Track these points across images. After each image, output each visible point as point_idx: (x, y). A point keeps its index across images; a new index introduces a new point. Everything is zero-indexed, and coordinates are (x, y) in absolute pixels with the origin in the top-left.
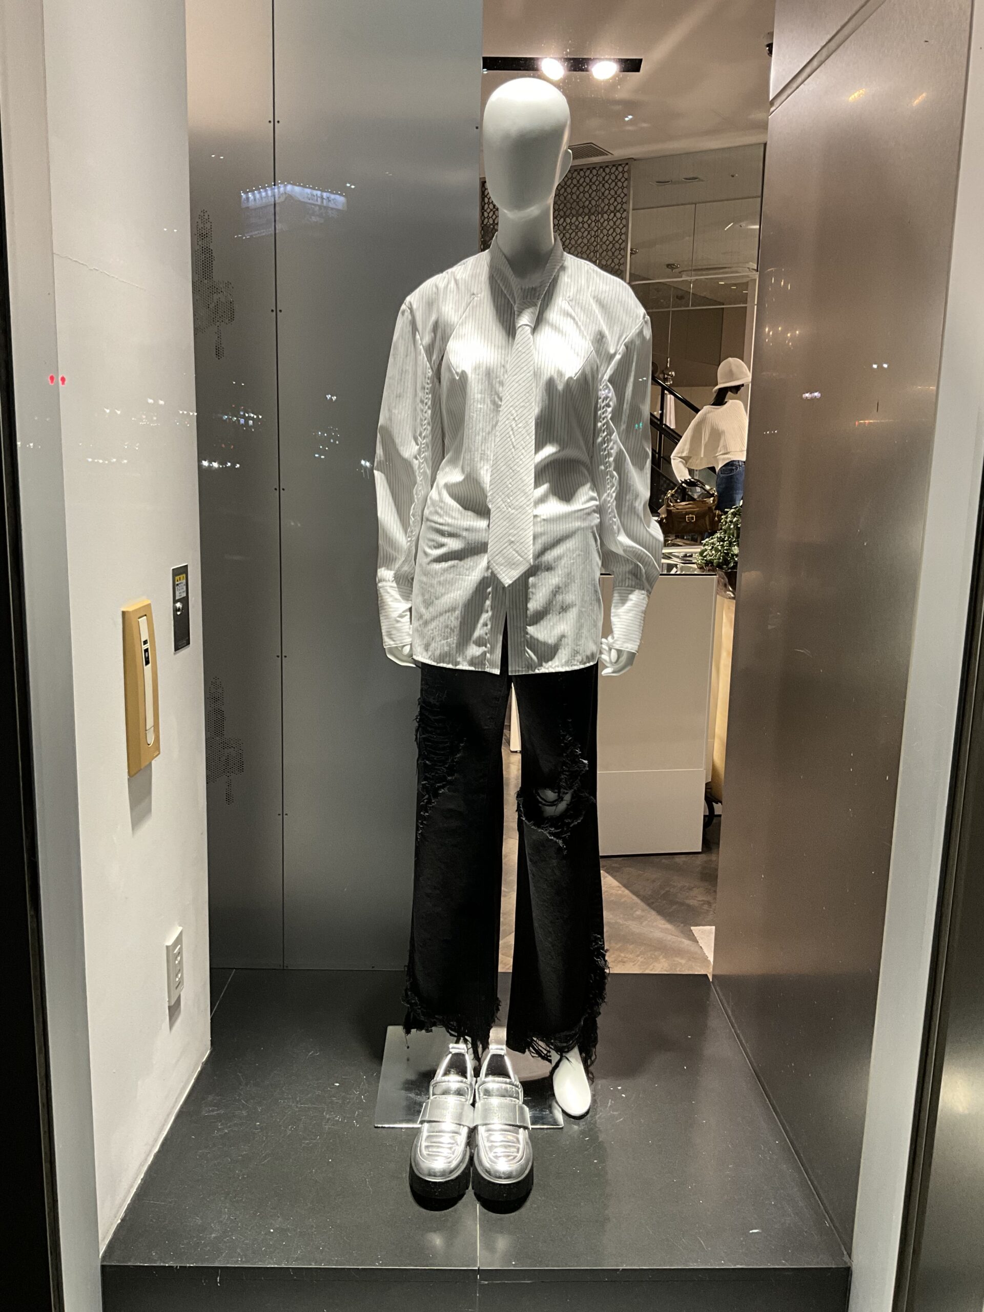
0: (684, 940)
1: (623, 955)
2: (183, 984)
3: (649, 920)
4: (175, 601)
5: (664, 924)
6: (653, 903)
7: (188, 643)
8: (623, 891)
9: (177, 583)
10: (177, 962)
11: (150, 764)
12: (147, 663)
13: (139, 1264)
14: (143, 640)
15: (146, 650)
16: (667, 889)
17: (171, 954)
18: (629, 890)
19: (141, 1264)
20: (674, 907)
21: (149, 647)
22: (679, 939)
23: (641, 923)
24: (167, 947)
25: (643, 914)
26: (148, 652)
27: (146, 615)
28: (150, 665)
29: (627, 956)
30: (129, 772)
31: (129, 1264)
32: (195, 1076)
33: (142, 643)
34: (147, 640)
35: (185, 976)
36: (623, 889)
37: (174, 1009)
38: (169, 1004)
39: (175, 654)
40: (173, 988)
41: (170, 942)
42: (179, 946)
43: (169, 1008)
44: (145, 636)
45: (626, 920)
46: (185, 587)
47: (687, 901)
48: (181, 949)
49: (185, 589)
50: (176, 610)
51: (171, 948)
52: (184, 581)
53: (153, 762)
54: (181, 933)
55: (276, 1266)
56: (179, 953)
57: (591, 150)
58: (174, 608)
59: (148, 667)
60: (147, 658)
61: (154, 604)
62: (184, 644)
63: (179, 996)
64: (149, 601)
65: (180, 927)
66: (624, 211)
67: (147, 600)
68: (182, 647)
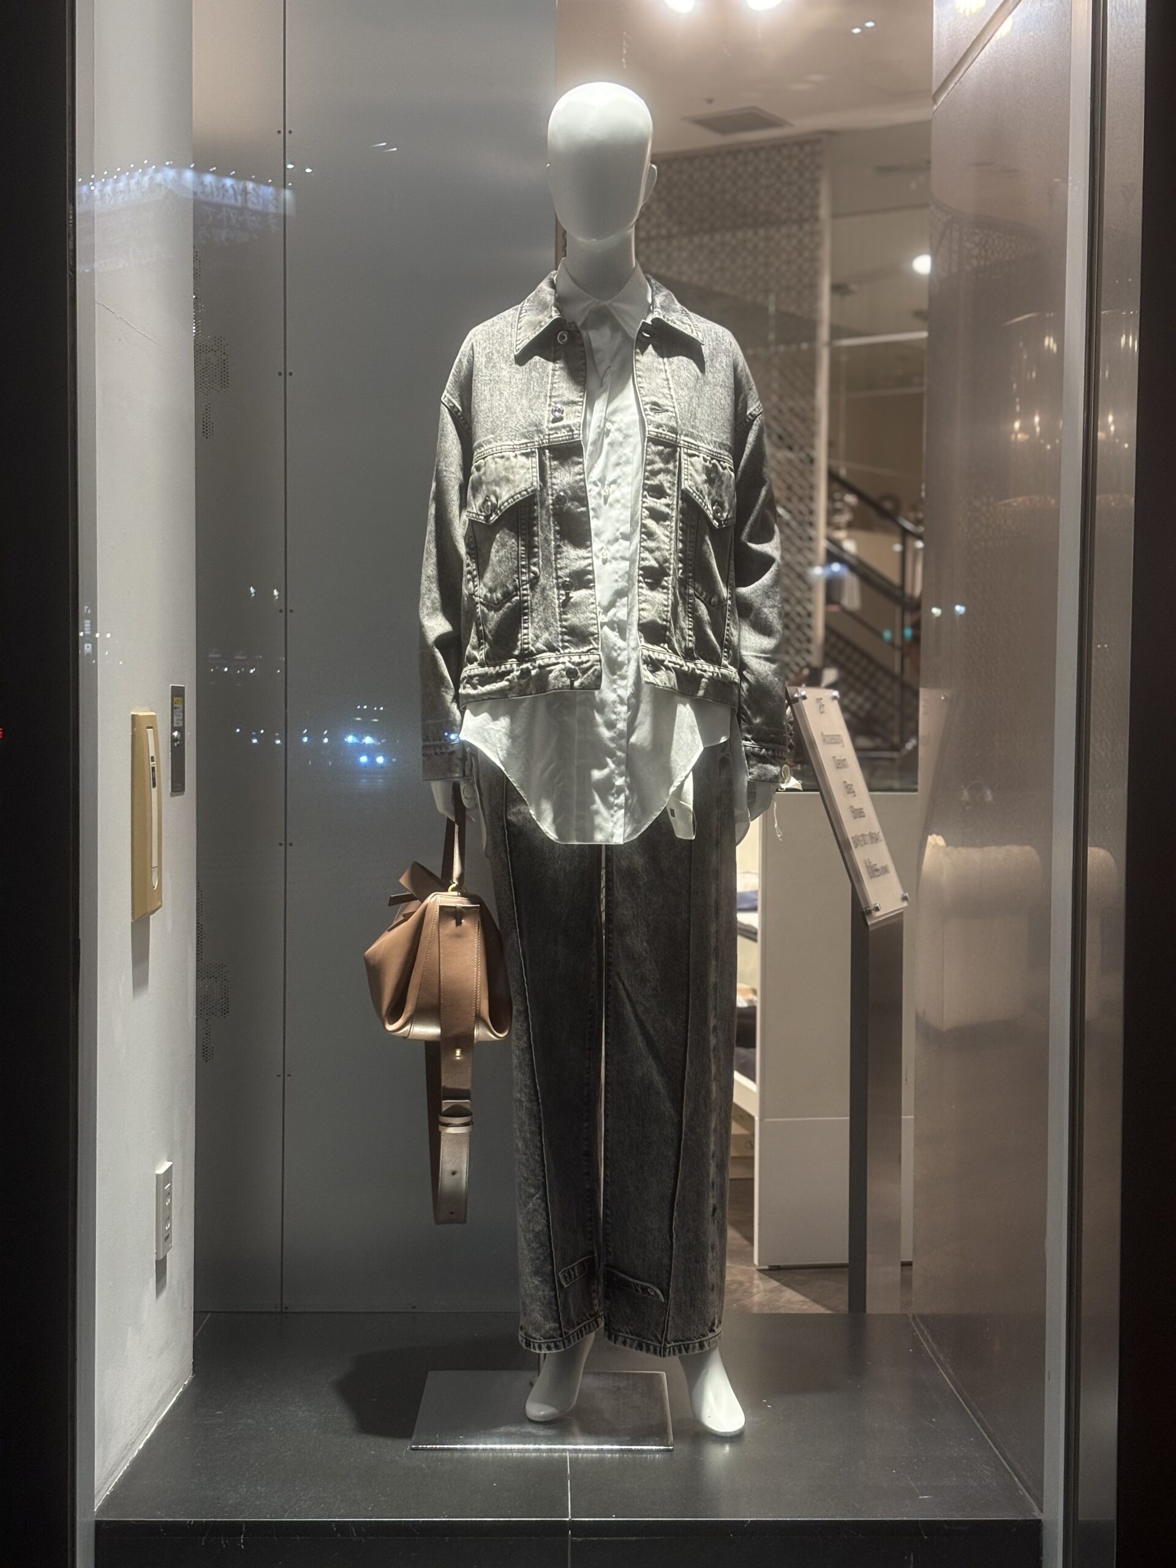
2: (171, 1242)
4: (173, 729)
7: (183, 790)
9: (175, 705)
11: (149, 917)
12: (154, 786)
14: (151, 755)
15: (153, 768)
17: (161, 1191)
19: (145, 1520)
21: (155, 766)
24: (158, 1176)
26: (154, 771)
27: (151, 728)
28: (156, 789)
30: (133, 914)
31: (127, 1519)
32: (177, 1395)
33: (150, 760)
34: (153, 758)
35: (173, 1232)
37: (161, 1266)
38: (157, 1257)
39: (172, 795)
40: (162, 1239)
41: (161, 1170)
42: (169, 1185)
43: (156, 1261)
44: (152, 753)
46: (182, 714)
48: (171, 1186)
49: (181, 718)
50: (174, 740)
51: (160, 1180)
52: (181, 706)
53: (151, 917)
54: (171, 1167)
56: (169, 1194)
57: (754, 119)
58: (172, 737)
59: (154, 791)
60: (154, 779)
61: (158, 718)
62: (179, 789)
63: (165, 1257)
64: (153, 714)
65: (168, 1161)
66: (817, 219)
67: (152, 711)
68: (178, 791)
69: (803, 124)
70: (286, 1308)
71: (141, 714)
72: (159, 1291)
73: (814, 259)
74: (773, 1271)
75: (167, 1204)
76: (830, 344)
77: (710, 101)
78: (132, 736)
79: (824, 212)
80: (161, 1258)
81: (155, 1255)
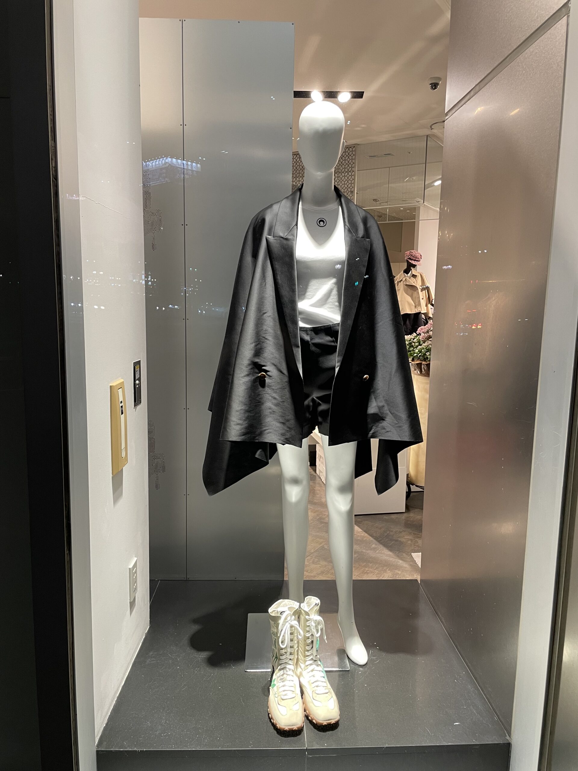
0: (399, 560)
1: (367, 569)
2: (137, 590)
3: (380, 549)
4: (134, 380)
5: (388, 552)
6: (381, 540)
7: (140, 403)
8: (364, 534)
9: (135, 370)
10: (134, 577)
11: (123, 469)
12: (122, 413)
13: (117, 750)
14: (120, 401)
16: (388, 533)
17: (131, 573)
18: (367, 533)
19: (119, 750)
20: (393, 542)
21: (123, 405)
22: (397, 560)
23: (376, 552)
24: (130, 569)
25: (376, 546)
26: (122, 407)
27: (121, 388)
28: (123, 415)
29: (369, 569)
30: (112, 473)
31: (112, 750)
32: (142, 641)
33: (120, 403)
34: (122, 401)
35: (138, 585)
36: (364, 533)
37: (132, 602)
39: (134, 409)
40: (132, 592)
41: (131, 566)
42: (135, 568)
43: (130, 602)
44: (121, 399)
45: (367, 550)
46: (139, 372)
47: (399, 539)
48: (136, 570)
51: (131, 569)
52: (139, 369)
53: (123, 468)
54: (136, 561)
55: (194, 749)
56: (136, 572)
58: (134, 384)
61: (124, 383)
63: (135, 597)
64: (122, 381)
65: (135, 557)
66: (353, 171)
67: (121, 379)
68: (138, 405)
69: (350, 142)
70: (188, 579)
71: (115, 384)
78: (110, 395)
81: (129, 600)
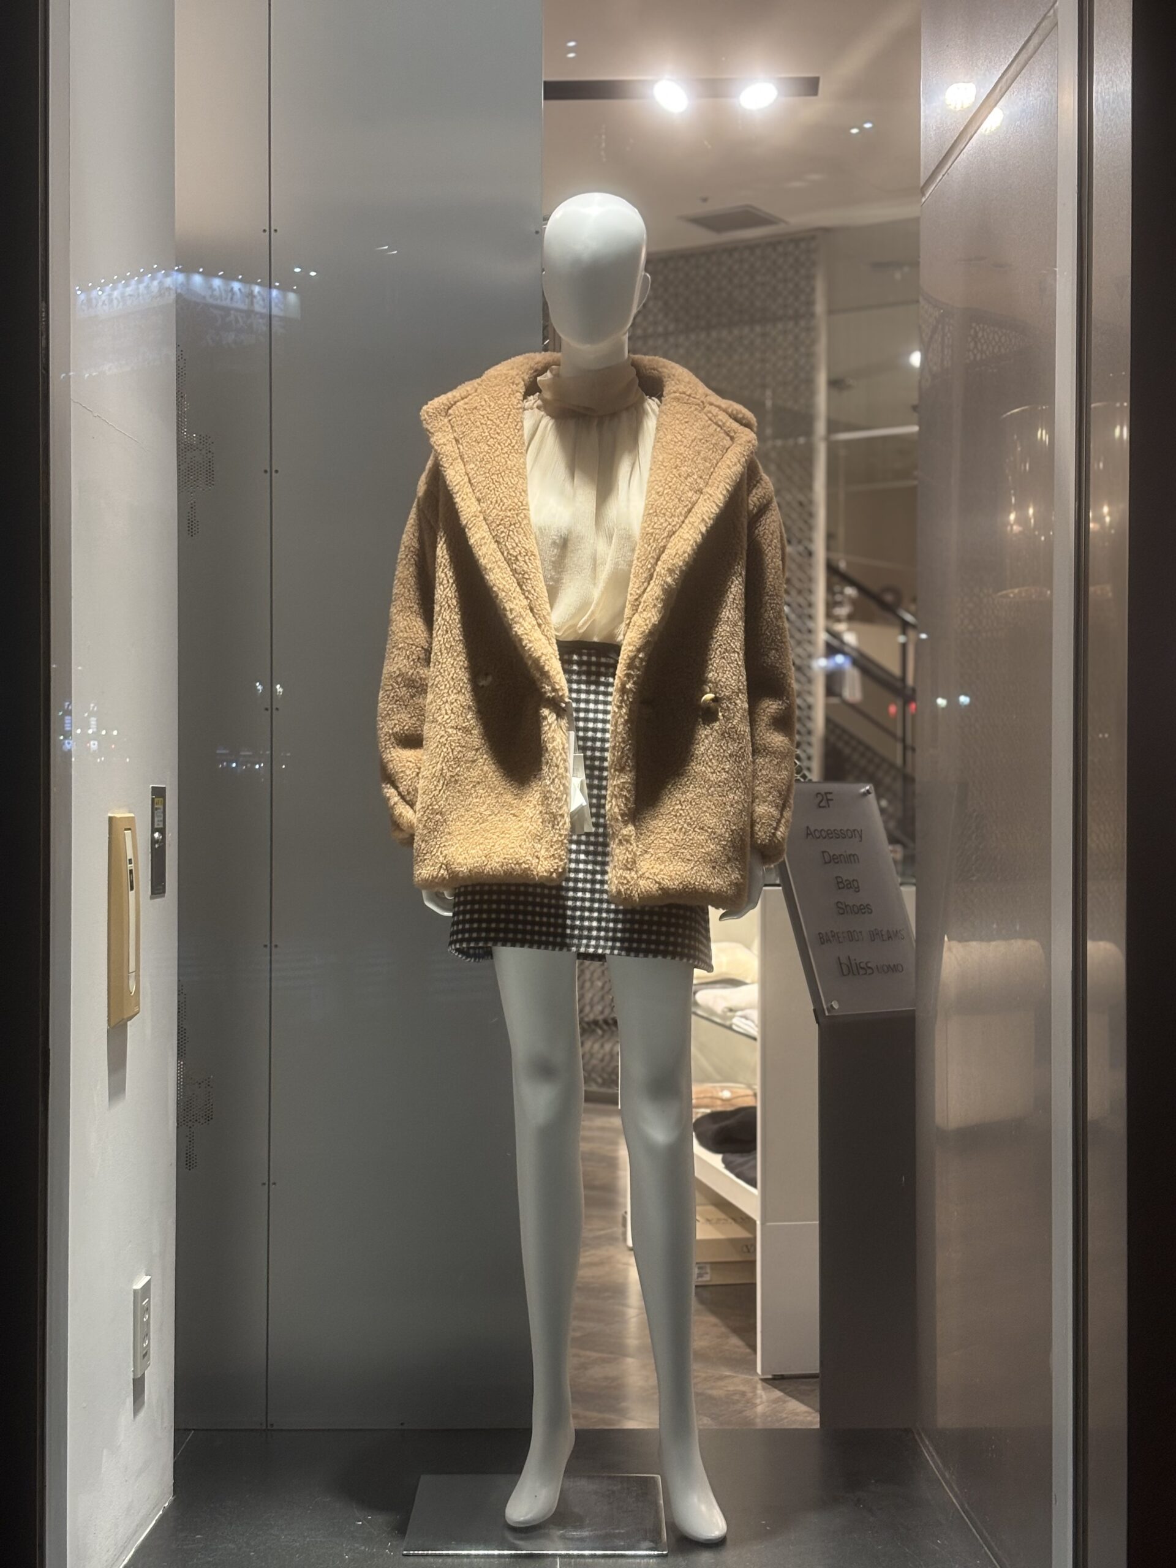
2: (149, 1359)
4: (153, 831)
7: (164, 892)
9: (156, 806)
12: (132, 889)
14: (128, 858)
15: (131, 871)
17: (139, 1305)
21: (133, 868)
24: (135, 1291)
26: (132, 874)
27: (129, 829)
28: (134, 891)
30: (109, 1021)
32: (157, 1517)
33: (128, 862)
34: (131, 860)
35: (151, 1348)
37: (138, 1385)
38: (134, 1375)
39: (151, 898)
40: (139, 1356)
41: (139, 1285)
42: (147, 1300)
43: (133, 1379)
44: (130, 855)
46: (162, 815)
48: (149, 1302)
49: (162, 819)
50: (154, 841)
51: (138, 1294)
52: (161, 807)
53: (129, 1023)
54: (149, 1282)
56: (147, 1309)
57: (749, 218)
58: (152, 837)
59: (132, 894)
60: (132, 882)
61: (136, 821)
62: (161, 891)
63: (144, 1374)
64: (132, 815)
65: (147, 1275)
66: (812, 315)
67: (130, 812)
68: (160, 894)
69: (798, 220)
70: (272, 1425)
71: (118, 816)
72: (136, 1410)
73: (810, 355)
74: (777, 1380)
75: (145, 1320)
76: (827, 439)
77: (705, 200)
78: (109, 838)
79: (820, 308)
80: (139, 1376)
81: (132, 1373)
